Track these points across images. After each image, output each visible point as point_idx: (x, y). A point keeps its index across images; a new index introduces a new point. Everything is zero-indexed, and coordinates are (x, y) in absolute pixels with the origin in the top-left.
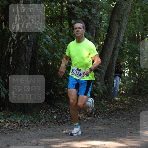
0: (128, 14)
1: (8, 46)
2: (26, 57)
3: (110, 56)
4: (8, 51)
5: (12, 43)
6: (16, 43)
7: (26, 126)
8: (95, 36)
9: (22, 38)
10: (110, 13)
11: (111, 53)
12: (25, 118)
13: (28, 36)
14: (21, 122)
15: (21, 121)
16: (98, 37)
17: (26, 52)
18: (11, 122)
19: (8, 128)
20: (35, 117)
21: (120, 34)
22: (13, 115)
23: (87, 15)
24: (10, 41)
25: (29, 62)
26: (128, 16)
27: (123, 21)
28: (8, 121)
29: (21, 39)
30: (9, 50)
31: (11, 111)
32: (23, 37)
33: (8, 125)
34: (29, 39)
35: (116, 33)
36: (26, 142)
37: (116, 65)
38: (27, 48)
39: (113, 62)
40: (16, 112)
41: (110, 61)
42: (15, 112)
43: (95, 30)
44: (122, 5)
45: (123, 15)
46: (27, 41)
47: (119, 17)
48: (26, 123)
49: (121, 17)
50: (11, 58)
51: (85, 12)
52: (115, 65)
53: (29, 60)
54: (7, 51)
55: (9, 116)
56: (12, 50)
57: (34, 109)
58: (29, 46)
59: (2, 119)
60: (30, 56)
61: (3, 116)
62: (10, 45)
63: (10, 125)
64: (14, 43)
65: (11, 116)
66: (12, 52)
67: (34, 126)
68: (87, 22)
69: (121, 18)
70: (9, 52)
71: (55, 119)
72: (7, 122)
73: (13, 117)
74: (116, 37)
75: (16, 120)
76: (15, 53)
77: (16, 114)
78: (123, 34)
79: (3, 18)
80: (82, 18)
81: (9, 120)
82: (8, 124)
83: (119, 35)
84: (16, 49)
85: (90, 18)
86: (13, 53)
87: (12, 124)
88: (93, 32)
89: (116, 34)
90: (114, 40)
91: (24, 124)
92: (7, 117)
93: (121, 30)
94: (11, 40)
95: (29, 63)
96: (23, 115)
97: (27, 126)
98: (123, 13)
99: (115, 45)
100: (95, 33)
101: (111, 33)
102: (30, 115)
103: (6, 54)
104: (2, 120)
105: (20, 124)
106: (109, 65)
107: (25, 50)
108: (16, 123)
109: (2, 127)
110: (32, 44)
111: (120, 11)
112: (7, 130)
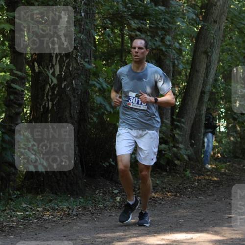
0: (220, 41)
1: (45, 98)
2: (72, 112)
3: (196, 104)
4: (45, 105)
5: (50, 94)
6: (56, 92)
7: (74, 215)
8: (172, 75)
9: (65, 85)
10: (194, 39)
11: (198, 100)
12: (74, 202)
13: (73, 82)
14: (67, 210)
15: (68, 208)
16: (178, 77)
17: (71, 106)
18: (54, 209)
19: (49, 219)
20: (89, 200)
21: (210, 71)
22: (56, 199)
23: (159, 46)
24: (46, 90)
25: (76, 119)
26: (220, 44)
27: (213, 52)
28: (49, 209)
29: (63, 87)
30: (47, 104)
31: (53, 193)
32: (65, 83)
33: (49, 215)
34: (75, 85)
35: (203, 70)
36: (76, 240)
37: (206, 116)
38: (73, 99)
39: (202, 112)
40: (61, 193)
41: (196, 111)
42: (59, 194)
43: (172, 68)
44: (210, 30)
45: (213, 43)
46: (71, 89)
47: (206, 46)
48: (75, 210)
49: (209, 46)
50: (50, 115)
51: (156, 40)
52: (204, 117)
53: (76, 117)
54: (43, 105)
55: (51, 201)
56: (50, 103)
57: (87, 189)
58: (75, 97)
59: (40, 206)
60: (78, 111)
61: (42, 201)
62: (47, 96)
63: (52, 215)
64: (53, 93)
65: (53, 201)
66: (50, 106)
67: (87, 213)
68: (160, 57)
69: (210, 48)
70: (47, 106)
71: (119, 202)
72: (48, 211)
73: (56, 202)
74: (203, 75)
75: (61, 207)
76: (55, 108)
77: (61, 197)
78: (214, 71)
79: (36, 57)
80: (152, 51)
81: (50, 207)
82: (49, 213)
83: (207, 72)
84: (56, 101)
85: (164, 49)
86: (52, 107)
87: (56, 213)
88: (170, 71)
89: (204, 72)
90: (201, 81)
91: (72, 211)
92: (47, 203)
93: (210, 64)
94: (49, 88)
95: (76, 121)
96: (72, 199)
97: (77, 215)
98: (212, 40)
99: (203, 87)
100: (171, 71)
101: (197, 71)
102: (81, 198)
103: (42, 110)
104: (39, 208)
105: (66, 212)
106: (195, 118)
107: (70, 103)
108: (61, 212)
109: (40, 218)
110: (79, 93)
111: (207, 38)
112: (48, 222)
